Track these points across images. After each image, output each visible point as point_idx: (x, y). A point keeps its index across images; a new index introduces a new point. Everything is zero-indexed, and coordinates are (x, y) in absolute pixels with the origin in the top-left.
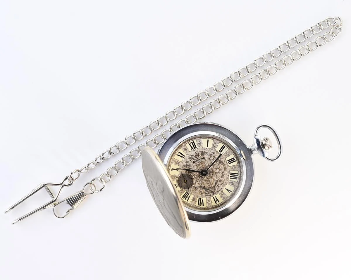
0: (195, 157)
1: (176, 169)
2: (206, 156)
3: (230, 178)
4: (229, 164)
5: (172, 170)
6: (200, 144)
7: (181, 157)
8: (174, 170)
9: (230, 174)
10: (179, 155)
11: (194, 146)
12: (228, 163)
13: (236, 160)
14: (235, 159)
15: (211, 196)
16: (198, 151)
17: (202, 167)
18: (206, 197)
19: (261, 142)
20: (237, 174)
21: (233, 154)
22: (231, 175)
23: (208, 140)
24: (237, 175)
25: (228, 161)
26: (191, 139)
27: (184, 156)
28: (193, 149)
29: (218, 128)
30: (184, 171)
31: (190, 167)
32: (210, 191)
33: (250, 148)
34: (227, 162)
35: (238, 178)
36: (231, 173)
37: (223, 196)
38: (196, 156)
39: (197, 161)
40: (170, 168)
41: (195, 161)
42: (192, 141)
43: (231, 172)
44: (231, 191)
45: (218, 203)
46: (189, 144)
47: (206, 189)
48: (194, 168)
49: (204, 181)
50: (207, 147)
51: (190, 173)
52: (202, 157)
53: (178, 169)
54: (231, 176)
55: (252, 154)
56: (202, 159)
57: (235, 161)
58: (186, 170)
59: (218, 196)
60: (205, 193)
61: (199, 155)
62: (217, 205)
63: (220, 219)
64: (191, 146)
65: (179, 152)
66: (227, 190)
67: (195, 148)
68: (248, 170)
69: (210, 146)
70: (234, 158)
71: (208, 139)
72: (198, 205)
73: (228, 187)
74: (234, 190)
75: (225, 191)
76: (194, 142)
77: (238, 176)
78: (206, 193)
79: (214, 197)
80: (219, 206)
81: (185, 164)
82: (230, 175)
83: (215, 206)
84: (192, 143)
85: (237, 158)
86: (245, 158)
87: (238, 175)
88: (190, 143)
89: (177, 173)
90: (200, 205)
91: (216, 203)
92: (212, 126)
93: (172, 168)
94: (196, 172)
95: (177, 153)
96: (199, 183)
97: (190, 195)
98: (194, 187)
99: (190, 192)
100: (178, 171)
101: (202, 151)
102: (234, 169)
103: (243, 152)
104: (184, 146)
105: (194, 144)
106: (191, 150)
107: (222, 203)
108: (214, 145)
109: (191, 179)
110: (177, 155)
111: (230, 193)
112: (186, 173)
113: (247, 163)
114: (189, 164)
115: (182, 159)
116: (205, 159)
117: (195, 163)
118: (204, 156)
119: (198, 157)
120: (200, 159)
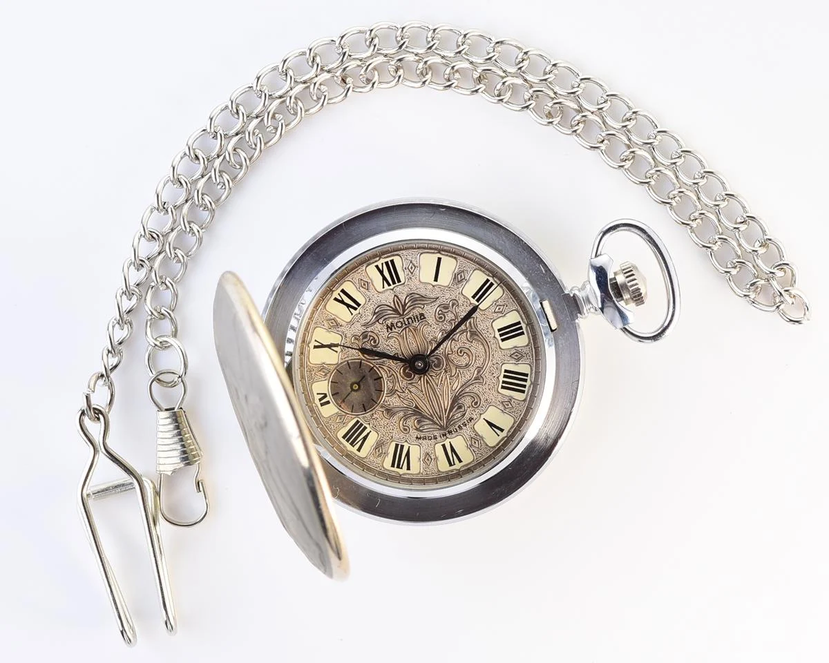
0: (394, 310)
1: (330, 346)
2: (430, 311)
3: (503, 387)
4: (500, 341)
5: (315, 347)
6: (413, 268)
8: (323, 346)
9: (503, 373)
10: (342, 302)
11: (392, 276)
12: (499, 338)
13: (524, 330)
14: (523, 325)
15: (436, 439)
16: (402, 291)
17: (413, 346)
18: (420, 441)
19: (610, 275)
20: (527, 375)
21: (516, 310)
22: (505, 376)
23: (439, 259)
24: (526, 380)
25: (499, 330)
26: (383, 253)
27: (359, 305)
28: (389, 285)
29: (476, 221)
30: (355, 355)
31: (375, 342)
32: (435, 423)
33: (574, 294)
34: (498, 334)
35: (526, 389)
36: (506, 371)
37: (473, 442)
38: (399, 309)
39: (399, 325)
40: (310, 340)
41: (392, 325)
42: (388, 260)
43: (506, 367)
44: (502, 430)
45: (458, 466)
46: (377, 267)
47: (423, 417)
48: (390, 343)
49: (416, 391)
50: (436, 280)
51: (374, 362)
52: (417, 311)
53: (336, 345)
54: (504, 382)
55: (580, 313)
56: (415, 318)
57: (523, 333)
58: (363, 351)
59: (458, 442)
60: (417, 429)
61: (406, 304)
62: (452, 471)
63: (459, 515)
64: (381, 272)
65: (343, 291)
66: (491, 424)
67: (394, 283)
68: (560, 364)
69: (445, 278)
70: (519, 323)
71: (439, 256)
72: (393, 465)
73: (493, 414)
74: (512, 428)
75: (481, 428)
76: (392, 261)
77: (528, 384)
78: (421, 431)
79: (444, 446)
80: (459, 474)
81: (358, 329)
82: (502, 379)
83: (446, 472)
84: (387, 263)
85: (530, 324)
86: (554, 326)
87: (528, 378)
88: (379, 264)
90: (398, 467)
91: (451, 465)
92: (457, 214)
93: (316, 341)
94: (394, 358)
95: (335, 295)
96: (399, 397)
97: (368, 434)
98: (382, 407)
99: (369, 424)
100: (336, 352)
101: (415, 292)
102: (518, 360)
103: (552, 306)
104: (359, 271)
105: (391, 266)
106: (383, 288)
107: (469, 466)
108: (459, 279)
109: (375, 380)
110: (336, 299)
111: (498, 435)
112: (362, 359)
113: (560, 343)
114: (372, 332)
115: (352, 314)
116: (425, 318)
117: (391, 329)
118: (422, 309)
119: (404, 311)
120: (408, 319)
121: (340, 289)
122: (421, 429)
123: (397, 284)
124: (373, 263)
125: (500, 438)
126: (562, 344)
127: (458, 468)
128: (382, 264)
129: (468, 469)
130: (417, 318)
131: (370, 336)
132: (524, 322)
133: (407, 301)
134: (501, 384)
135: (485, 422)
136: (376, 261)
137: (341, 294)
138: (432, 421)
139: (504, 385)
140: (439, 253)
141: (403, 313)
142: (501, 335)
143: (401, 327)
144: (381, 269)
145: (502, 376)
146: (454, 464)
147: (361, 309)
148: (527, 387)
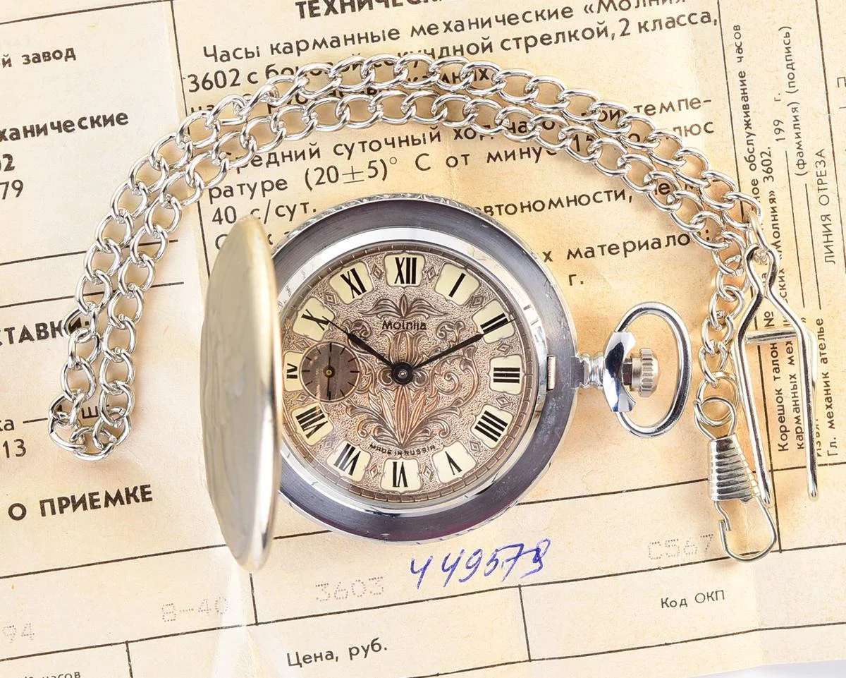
0: (397, 309)
1: (318, 321)
2: (432, 323)
3: (477, 428)
4: (492, 381)
5: (304, 316)
6: (432, 275)
7: (353, 288)
8: (311, 318)
9: (482, 414)
10: (348, 281)
11: (409, 276)
12: (493, 378)
13: (520, 379)
14: (521, 373)
15: (389, 453)
16: (413, 292)
17: (403, 351)
18: (373, 450)
19: (627, 356)
20: (505, 424)
21: (521, 356)
22: (483, 418)
23: (463, 276)
24: (502, 429)
25: (495, 369)
26: (410, 248)
27: (364, 290)
28: (402, 282)
29: (515, 250)
30: (340, 338)
31: (366, 334)
32: (395, 438)
33: (583, 362)
34: (492, 372)
35: (499, 439)
36: (486, 413)
37: (427, 471)
39: (397, 326)
40: (302, 308)
41: (390, 323)
42: (411, 257)
43: (488, 408)
44: (459, 470)
45: (401, 489)
46: (397, 259)
47: (385, 426)
48: (382, 342)
49: (384, 399)
50: (451, 294)
51: (357, 352)
52: (420, 319)
53: (327, 322)
54: (480, 423)
55: (582, 382)
56: (415, 325)
57: (517, 381)
58: (351, 337)
59: (411, 467)
60: (374, 437)
61: (411, 308)
62: (394, 492)
63: (383, 539)
64: (399, 267)
65: (353, 271)
66: (450, 460)
67: (408, 282)
68: (543, 426)
69: (462, 296)
70: (518, 370)
71: (465, 272)
72: (336, 464)
73: (458, 451)
74: (470, 471)
75: (440, 461)
76: (414, 260)
77: (503, 434)
78: (378, 441)
79: (395, 464)
80: (399, 498)
81: (354, 315)
82: (479, 419)
83: (388, 492)
84: (408, 260)
85: (528, 374)
86: (552, 386)
87: (506, 428)
88: (400, 257)
89: (315, 333)
90: (341, 468)
91: (395, 485)
92: (497, 236)
93: (307, 310)
94: (380, 357)
95: (345, 271)
96: (369, 399)
97: (324, 423)
98: (348, 402)
99: (329, 414)
100: (324, 329)
101: (426, 299)
102: (504, 406)
103: (556, 364)
104: (378, 257)
105: (412, 264)
106: (396, 283)
107: (413, 494)
108: (475, 301)
109: (351, 372)
110: (343, 276)
111: (454, 474)
112: (345, 347)
113: (551, 404)
114: (367, 323)
115: (354, 297)
116: (425, 329)
117: (387, 328)
118: (427, 319)
119: (407, 314)
120: (408, 323)
121: (352, 268)
122: (379, 438)
123: (411, 284)
124: (395, 254)
125: (455, 477)
126: (552, 406)
127: (401, 492)
128: (404, 259)
129: (410, 496)
130: (418, 326)
131: (364, 326)
132: (524, 372)
133: (415, 305)
134: (476, 424)
135: (446, 455)
136: (398, 253)
137: (351, 273)
138: (393, 434)
139: (479, 426)
140: (465, 269)
141: (405, 316)
142: (495, 375)
143: (398, 329)
144: (400, 263)
145: (481, 416)
146: (399, 486)
147: (365, 295)
148: (501, 437)
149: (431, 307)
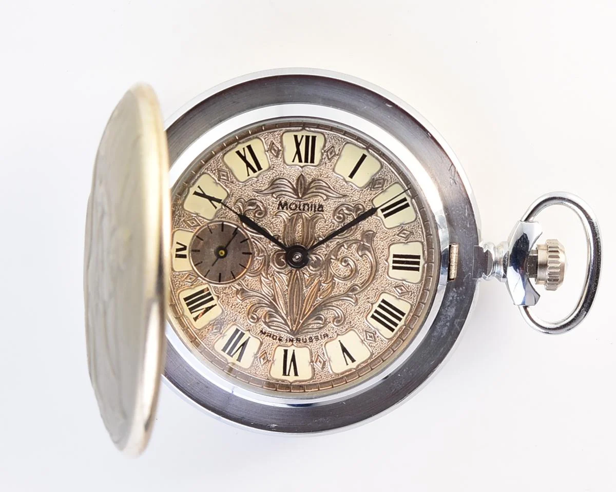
0: (293, 189)
1: (211, 199)
2: (331, 206)
3: (373, 317)
4: (391, 268)
5: (196, 193)
6: (331, 154)
7: (248, 165)
8: (203, 195)
9: (379, 302)
10: (244, 158)
11: (307, 153)
12: (391, 264)
13: (421, 267)
14: (422, 261)
15: (280, 340)
16: (311, 171)
17: (298, 234)
18: (263, 336)
20: (403, 314)
21: (422, 243)
22: (380, 306)
23: (364, 157)
24: (400, 319)
25: (395, 256)
26: (310, 125)
27: (260, 168)
28: (300, 161)
30: (233, 219)
31: (260, 214)
32: (286, 324)
33: (487, 251)
34: (391, 259)
35: (396, 329)
36: (384, 301)
37: (319, 360)
38: (300, 190)
39: (293, 207)
40: (194, 184)
41: (286, 204)
42: (311, 134)
43: (385, 297)
44: (353, 361)
45: (291, 378)
46: (296, 137)
47: (277, 312)
48: (276, 223)
49: (281, 283)
50: (351, 176)
51: (250, 235)
52: (318, 200)
53: (218, 201)
54: (376, 312)
55: (486, 274)
56: (312, 207)
57: (417, 269)
58: (243, 218)
59: (303, 355)
60: (265, 323)
61: (309, 189)
62: (283, 381)
63: (270, 429)
64: (298, 145)
65: (249, 147)
66: (344, 350)
67: (306, 161)
68: (442, 317)
69: (362, 177)
70: (418, 257)
71: (366, 153)
72: (224, 350)
73: (352, 341)
74: (363, 363)
75: (333, 349)
76: (314, 138)
77: (400, 324)
78: (269, 327)
79: (286, 351)
80: (289, 387)
81: (249, 193)
82: (376, 307)
83: (277, 380)
84: (307, 137)
85: (429, 261)
86: (453, 276)
87: (403, 318)
88: (299, 135)
89: (206, 211)
90: (229, 353)
91: (284, 374)
92: (402, 117)
93: (199, 187)
94: (273, 239)
95: (240, 148)
96: (261, 282)
97: (213, 306)
98: (239, 284)
99: (218, 297)
100: (216, 208)
101: (325, 180)
102: (402, 294)
103: (459, 253)
104: (276, 133)
105: (311, 142)
106: (293, 161)
107: (303, 383)
108: (375, 184)
109: (243, 253)
110: (238, 153)
111: (347, 364)
112: (238, 227)
113: (451, 294)
114: (262, 202)
115: (249, 175)
116: (323, 211)
117: (283, 208)
118: (324, 200)
120: (304, 205)
121: (248, 144)
122: (270, 324)
123: (309, 164)
124: (294, 131)
125: (348, 367)
126: (453, 297)
127: (291, 381)
128: (303, 136)
129: (301, 386)
130: (315, 207)
131: (258, 206)
132: (424, 259)
133: (312, 185)
134: (372, 312)
135: (340, 345)
136: (297, 131)
137: (247, 150)
138: (285, 320)
139: (376, 315)
140: (367, 149)
141: (302, 196)
142: (394, 262)
143: (294, 210)
144: (299, 141)
145: (377, 304)
146: (289, 375)
147: (260, 174)
148: (398, 327)
149: (330, 188)
